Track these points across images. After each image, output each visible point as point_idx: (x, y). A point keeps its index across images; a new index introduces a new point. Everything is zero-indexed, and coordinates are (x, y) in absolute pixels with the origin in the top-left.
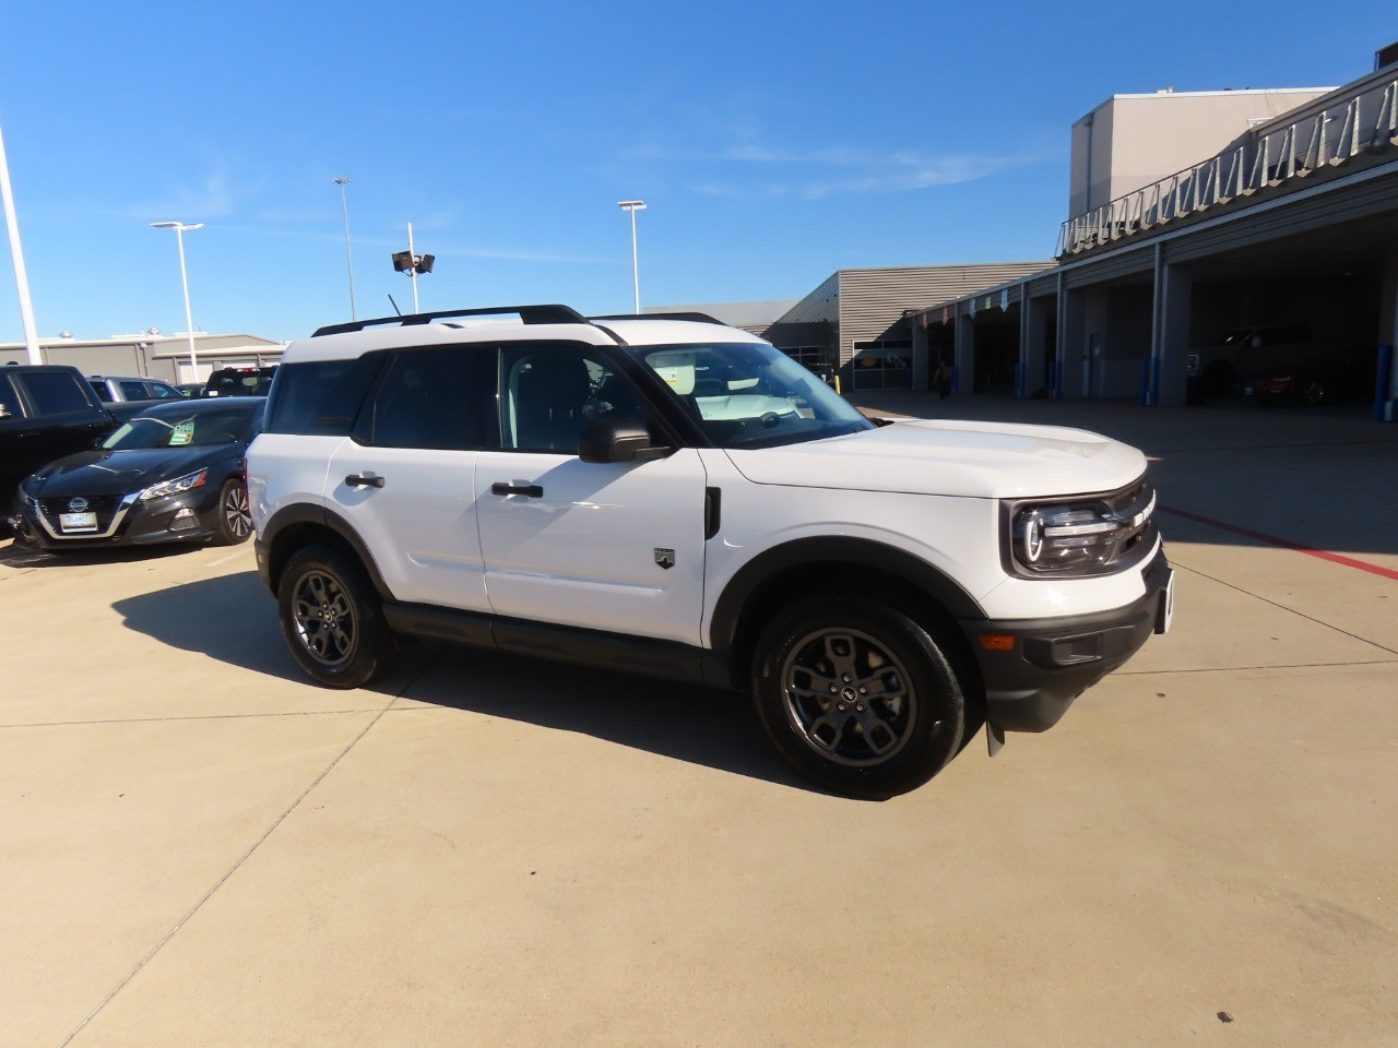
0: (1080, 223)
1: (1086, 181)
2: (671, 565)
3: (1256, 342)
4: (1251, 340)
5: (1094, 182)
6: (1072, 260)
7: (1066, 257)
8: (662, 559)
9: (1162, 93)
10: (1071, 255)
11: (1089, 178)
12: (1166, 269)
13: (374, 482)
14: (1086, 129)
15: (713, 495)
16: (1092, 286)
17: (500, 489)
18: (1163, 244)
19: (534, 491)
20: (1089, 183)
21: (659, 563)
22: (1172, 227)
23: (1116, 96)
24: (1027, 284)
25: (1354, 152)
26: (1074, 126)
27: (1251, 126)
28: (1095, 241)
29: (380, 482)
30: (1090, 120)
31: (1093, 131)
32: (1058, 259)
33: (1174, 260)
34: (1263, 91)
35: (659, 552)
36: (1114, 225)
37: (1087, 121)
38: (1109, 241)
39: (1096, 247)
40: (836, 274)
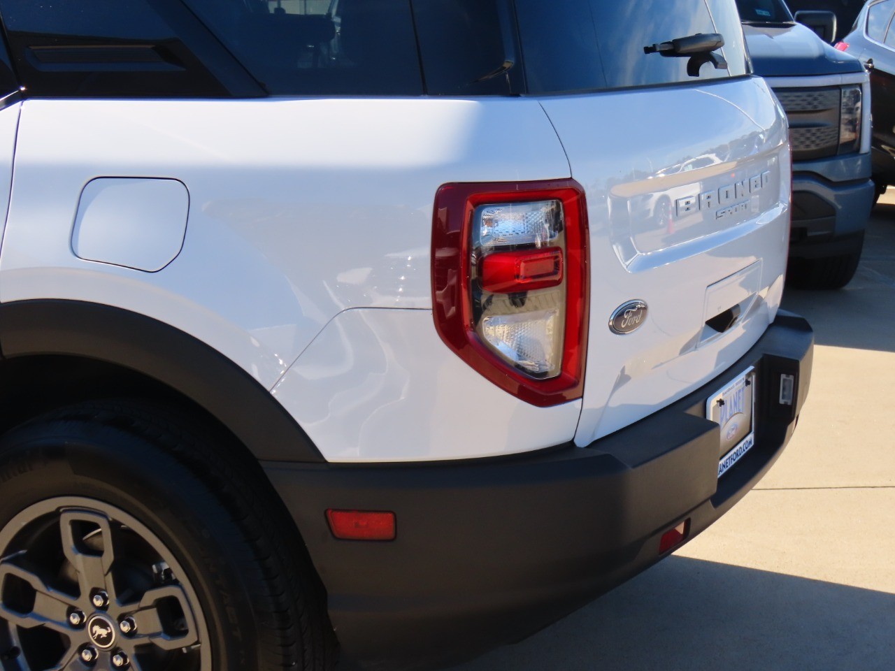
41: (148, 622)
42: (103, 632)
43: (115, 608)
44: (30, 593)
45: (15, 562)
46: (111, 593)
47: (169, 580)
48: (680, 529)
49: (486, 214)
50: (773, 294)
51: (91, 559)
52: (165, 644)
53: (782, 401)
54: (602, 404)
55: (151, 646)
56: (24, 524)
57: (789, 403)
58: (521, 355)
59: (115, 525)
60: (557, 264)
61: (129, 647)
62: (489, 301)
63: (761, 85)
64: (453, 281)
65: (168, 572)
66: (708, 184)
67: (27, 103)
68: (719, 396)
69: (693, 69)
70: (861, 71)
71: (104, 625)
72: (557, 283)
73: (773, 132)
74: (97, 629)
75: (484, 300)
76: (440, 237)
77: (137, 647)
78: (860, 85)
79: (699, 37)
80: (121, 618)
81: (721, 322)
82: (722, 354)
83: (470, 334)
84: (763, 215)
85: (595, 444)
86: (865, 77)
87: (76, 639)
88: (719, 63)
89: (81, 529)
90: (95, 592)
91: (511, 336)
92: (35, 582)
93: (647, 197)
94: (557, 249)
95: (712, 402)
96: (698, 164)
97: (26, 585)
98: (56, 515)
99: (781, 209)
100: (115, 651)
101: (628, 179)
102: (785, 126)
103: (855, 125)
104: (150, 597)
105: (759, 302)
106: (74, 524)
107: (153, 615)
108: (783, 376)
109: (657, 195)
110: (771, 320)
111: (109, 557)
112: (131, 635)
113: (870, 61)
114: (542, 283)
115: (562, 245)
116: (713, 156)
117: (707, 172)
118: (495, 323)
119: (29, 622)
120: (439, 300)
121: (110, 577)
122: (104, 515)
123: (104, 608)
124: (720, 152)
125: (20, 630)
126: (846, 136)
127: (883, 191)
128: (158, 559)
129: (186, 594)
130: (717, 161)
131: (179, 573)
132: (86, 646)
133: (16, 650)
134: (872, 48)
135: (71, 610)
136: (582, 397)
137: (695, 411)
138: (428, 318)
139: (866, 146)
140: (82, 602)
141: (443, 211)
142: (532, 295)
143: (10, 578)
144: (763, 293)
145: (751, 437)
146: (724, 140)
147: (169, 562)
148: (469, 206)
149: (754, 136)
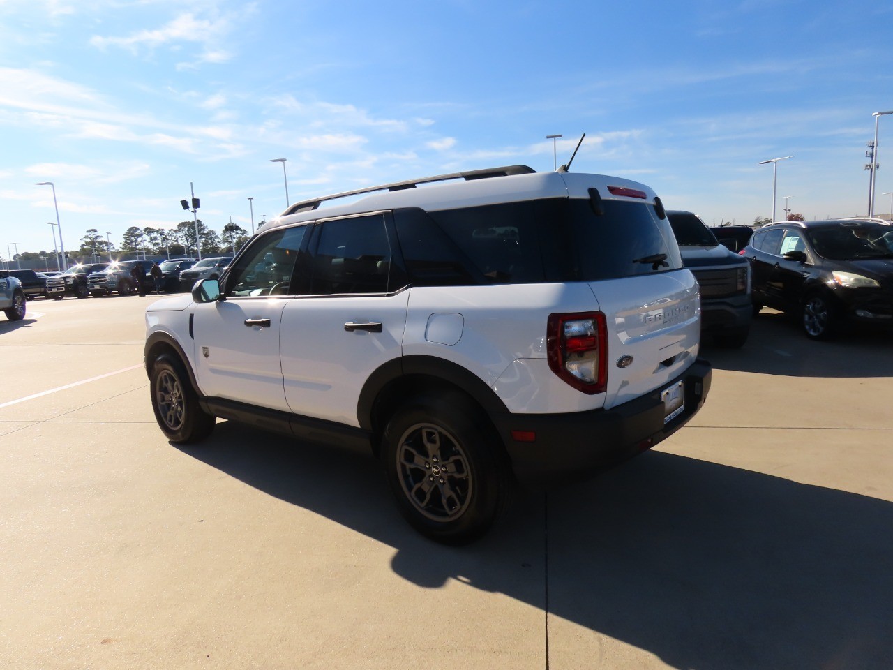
41: (452, 468)
42: (437, 471)
43: (441, 463)
44: (413, 456)
45: (408, 445)
46: (439, 457)
47: (459, 453)
48: (650, 441)
49: (568, 324)
50: (694, 350)
51: (432, 445)
52: (457, 476)
53: (696, 393)
54: (615, 392)
55: (452, 476)
56: (411, 432)
57: (699, 393)
58: (583, 375)
59: (440, 433)
60: (595, 342)
61: (445, 476)
62: (570, 355)
63: (688, 271)
64: (555, 348)
65: (458, 451)
66: (665, 309)
67: (411, 289)
68: (667, 391)
69: (655, 267)
70: (746, 262)
71: (437, 468)
72: (595, 349)
73: (693, 289)
74: (435, 470)
75: (568, 355)
76: (550, 332)
77: (448, 477)
78: (746, 268)
79: (657, 255)
80: (443, 466)
81: (668, 363)
82: (670, 375)
83: (561, 367)
84: (689, 320)
85: (613, 409)
86: (748, 264)
87: (428, 473)
88: (666, 265)
89: (430, 434)
90: (434, 456)
91: (579, 368)
92: (414, 452)
93: (640, 315)
94: (595, 337)
95: (664, 393)
96: (661, 302)
97: (412, 453)
98: (420, 429)
99: (696, 318)
100: (441, 477)
101: (632, 308)
102: (698, 287)
103: (744, 283)
104: (452, 459)
105: (687, 354)
106: (427, 432)
107: (453, 465)
108: (696, 384)
109: (644, 314)
110: (694, 361)
111: (438, 444)
112: (446, 472)
113: (755, 257)
114: (590, 349)
115: (597, 335)
116: (668, 299)
117: (665, 305)
118: (571, 364)
119: (412, 466)
120: (551, 355)
121: (439, 452)
122: (436, 429)
123: (437, 462)
124: (671, 297)
125: (410, 469)
126: (740, 287)
127: (762, 308)
128: (455, 446)
129: (463, 458)
130: (669, 301)
131: (461, 452)
132: (431, 475)
133: (408, 476)
134: (755, 251)
135: (426, 462)
136: (606, 391)
137: (655, 397)
138: (546, 363)
139: (749, 291)
140: (430, 460)
141: (552, 323)
142: (586, 354)
143: (406, 450)
144: (689, 350)
145: (682, 407)
146: (673, 293)
147: (458, 447)
148: (560, 322)
149: (685, 290)
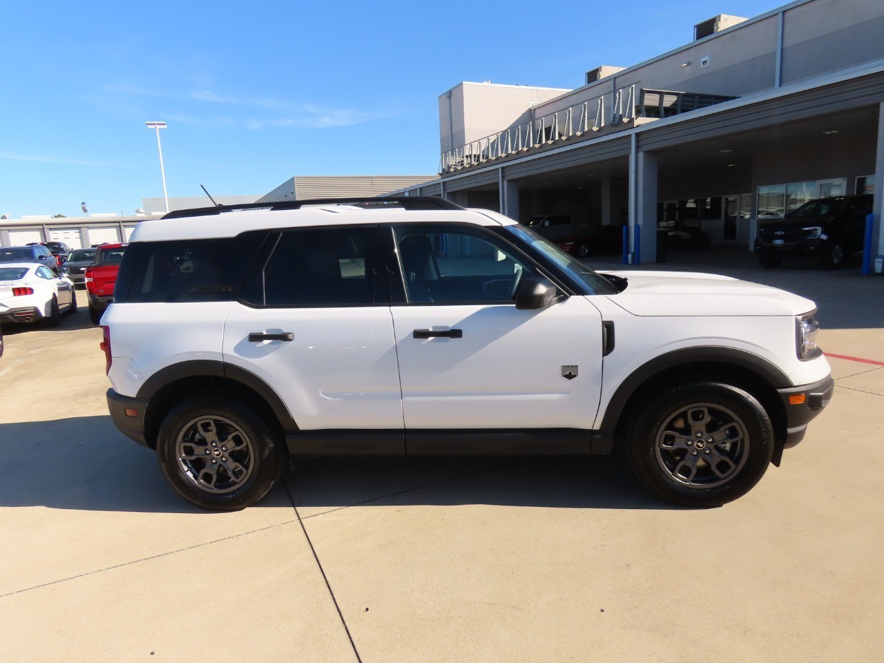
0: (452, 155)
1: (450, 130)
2: (575, 376)
3: (547, 224)
4: (544, 222)
5: (454, 131)
6: (449, 175)
7: (445, 173)
8: (568, 373)
9: (485, 83)
10: (448, 172)
11: (451, 128)
12: (505, 182)
13: (282, 337)
14: (448, 100)
15: (609, 328)
16: (461, 191)
17: (420, 334)
18: (503, 168)
19: (455, 333)
20: (452, 131)
21: (565, 376)
22: (508, 159)
23: (464, 82)
24: (421, 189)
25: (603, 125)
26: (440, 97)
27: (531, 106)
28: (462, 165)
29: (290, 336)
30: (449, 95)
31: (452, 101)
32: (440, 174)
33: (510, 178)
34: (535, 88)
35: (565, 368)
36: (473, 156)
37: (448, 95)
38: (471, 166)
39: (464, 168)
40: (293, 178)
